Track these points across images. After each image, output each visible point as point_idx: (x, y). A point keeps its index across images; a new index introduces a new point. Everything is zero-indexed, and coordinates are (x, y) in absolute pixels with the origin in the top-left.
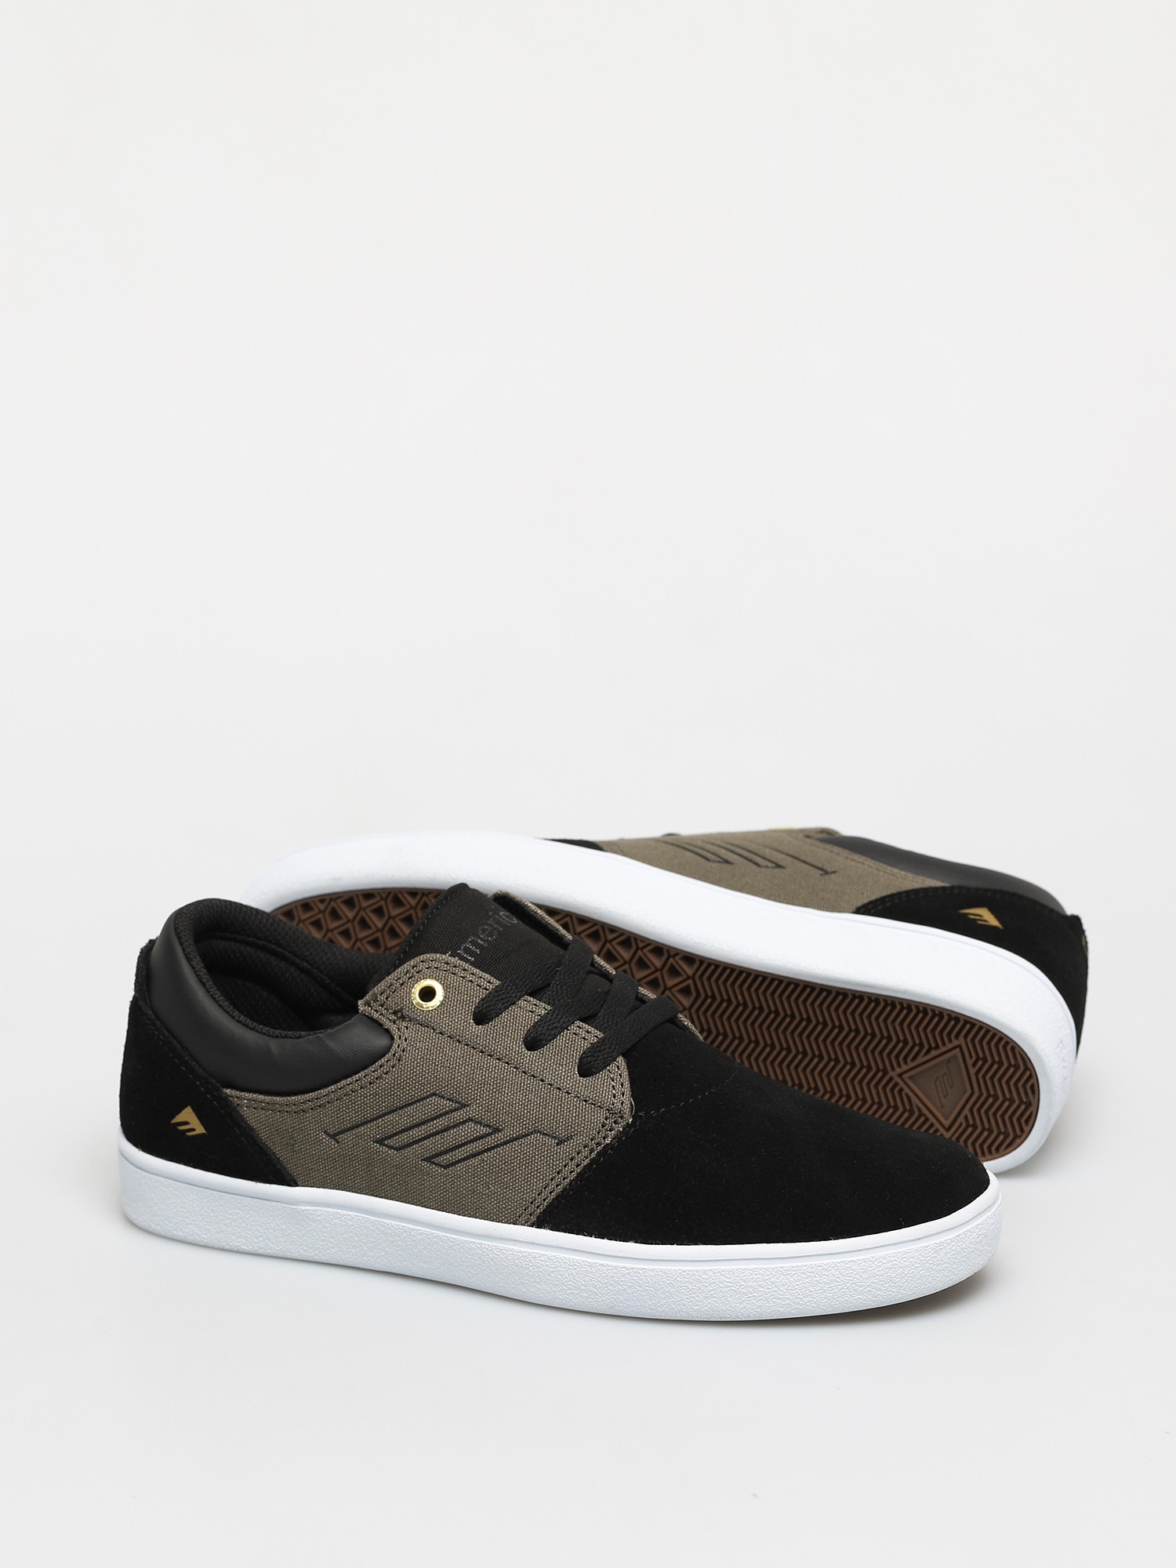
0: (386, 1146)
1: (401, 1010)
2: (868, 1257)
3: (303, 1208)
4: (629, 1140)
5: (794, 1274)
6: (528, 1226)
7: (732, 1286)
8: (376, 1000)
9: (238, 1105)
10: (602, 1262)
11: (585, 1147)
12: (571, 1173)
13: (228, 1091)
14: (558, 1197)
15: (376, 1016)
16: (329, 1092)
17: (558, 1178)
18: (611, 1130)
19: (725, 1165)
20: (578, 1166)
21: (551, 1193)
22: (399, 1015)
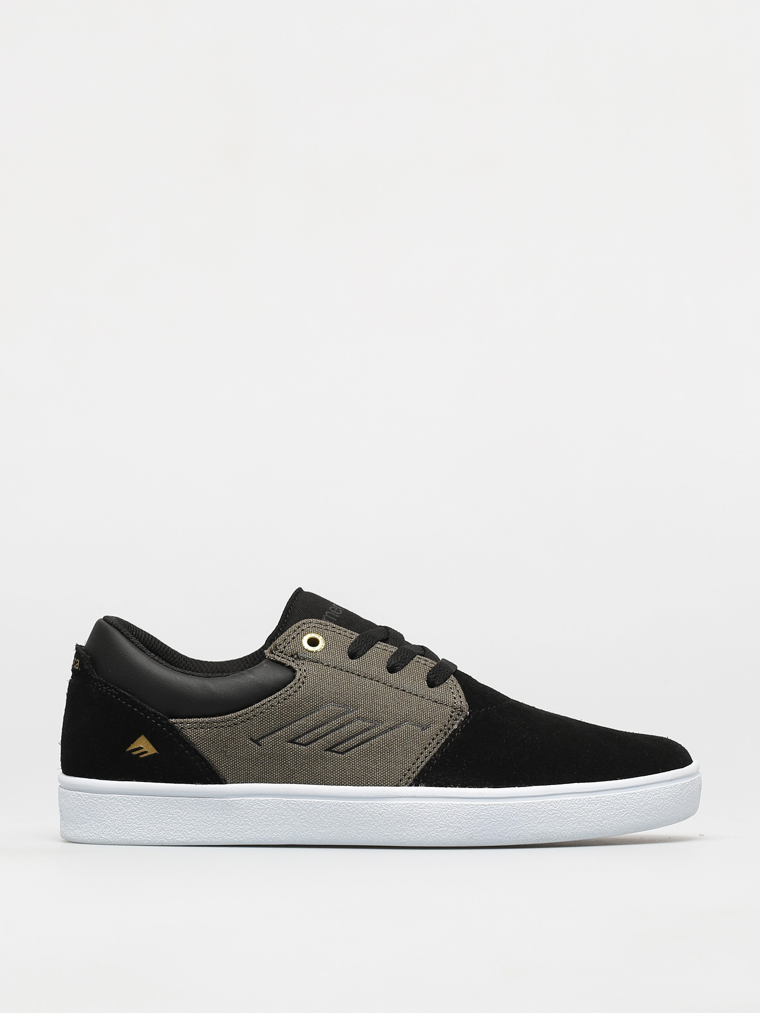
0: (297, 744)
1: (297, 654)
2: (643, 790)
3: (231, 799)
4: (468, 726)
5: (598, 803)
6: (408, 786)
7: (557, 813)
8: (277, 649)
9: (182, 728)
10: (467, 803)
11: (441, 731)
12: (434, 748)
13: (173, 720)
14: (427, 764)
15: (279, 659)
16: (255, 708)
17: (426, 753)
18: (456, 720)
19: (537, 739)
20: (438, 743)
21: (422, 762)
22: (296, 656)
